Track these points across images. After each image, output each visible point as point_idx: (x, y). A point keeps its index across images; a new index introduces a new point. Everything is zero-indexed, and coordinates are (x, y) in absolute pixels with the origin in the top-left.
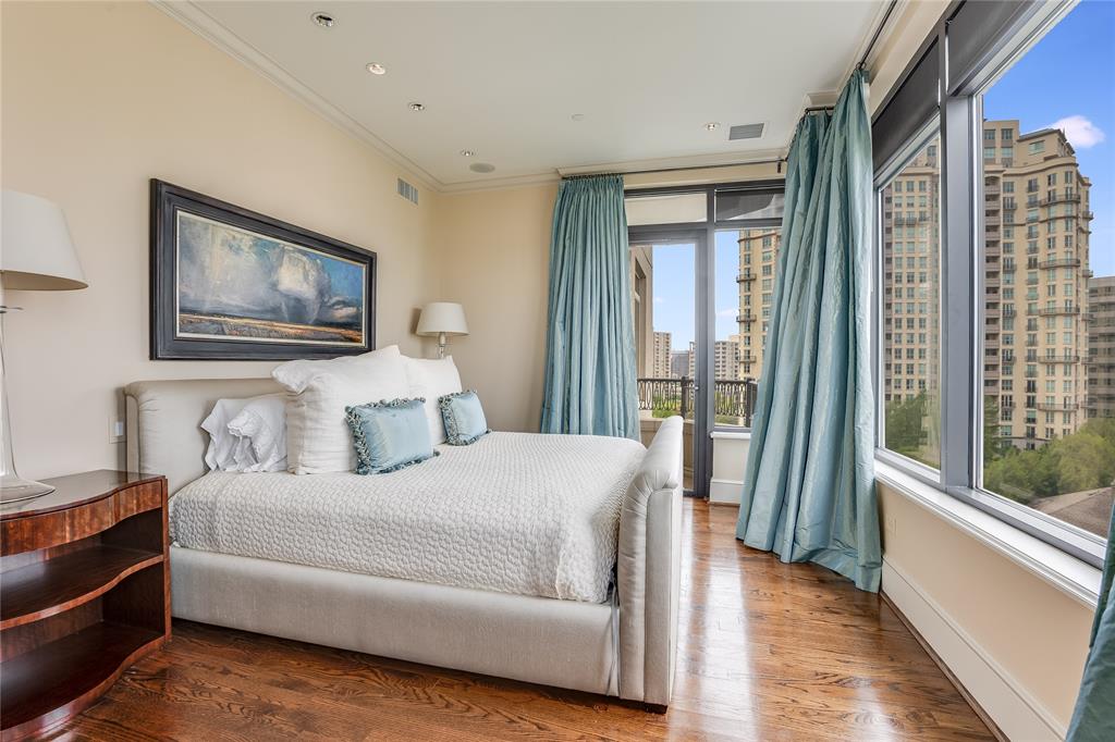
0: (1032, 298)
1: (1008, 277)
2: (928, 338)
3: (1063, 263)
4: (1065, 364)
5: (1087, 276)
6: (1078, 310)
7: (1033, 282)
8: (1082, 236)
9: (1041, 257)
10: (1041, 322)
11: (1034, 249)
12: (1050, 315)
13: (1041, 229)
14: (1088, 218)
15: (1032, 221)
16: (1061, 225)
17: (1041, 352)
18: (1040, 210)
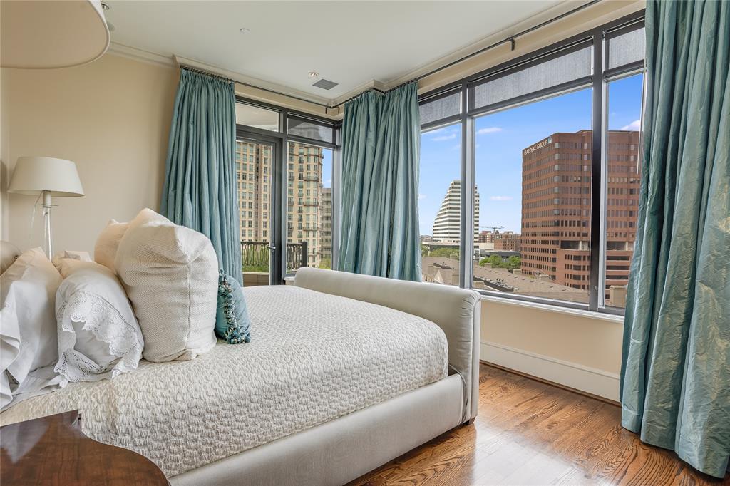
0: (300, 195)
1: (291, 183)
2: (253, 214)
3: (313, 179)
4: (314, 231)
5: (321, 187)
6: (318, 203)
7: (301, 187)
8: (320, 166)
9: (305, 175)
10: (304, 209)
11: (301, 170)
12: (307, 206)
13: (305, 159)
14: (322, 157)
15: (301, 154)
16: (312, 158)
17: (304, 225)
18: (304, 149)
